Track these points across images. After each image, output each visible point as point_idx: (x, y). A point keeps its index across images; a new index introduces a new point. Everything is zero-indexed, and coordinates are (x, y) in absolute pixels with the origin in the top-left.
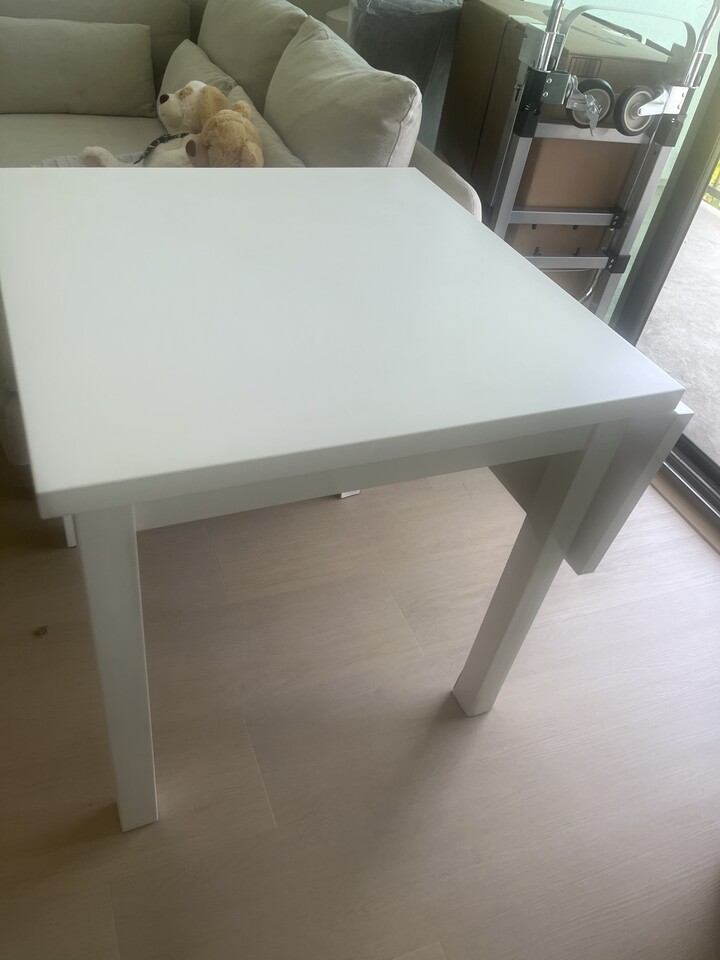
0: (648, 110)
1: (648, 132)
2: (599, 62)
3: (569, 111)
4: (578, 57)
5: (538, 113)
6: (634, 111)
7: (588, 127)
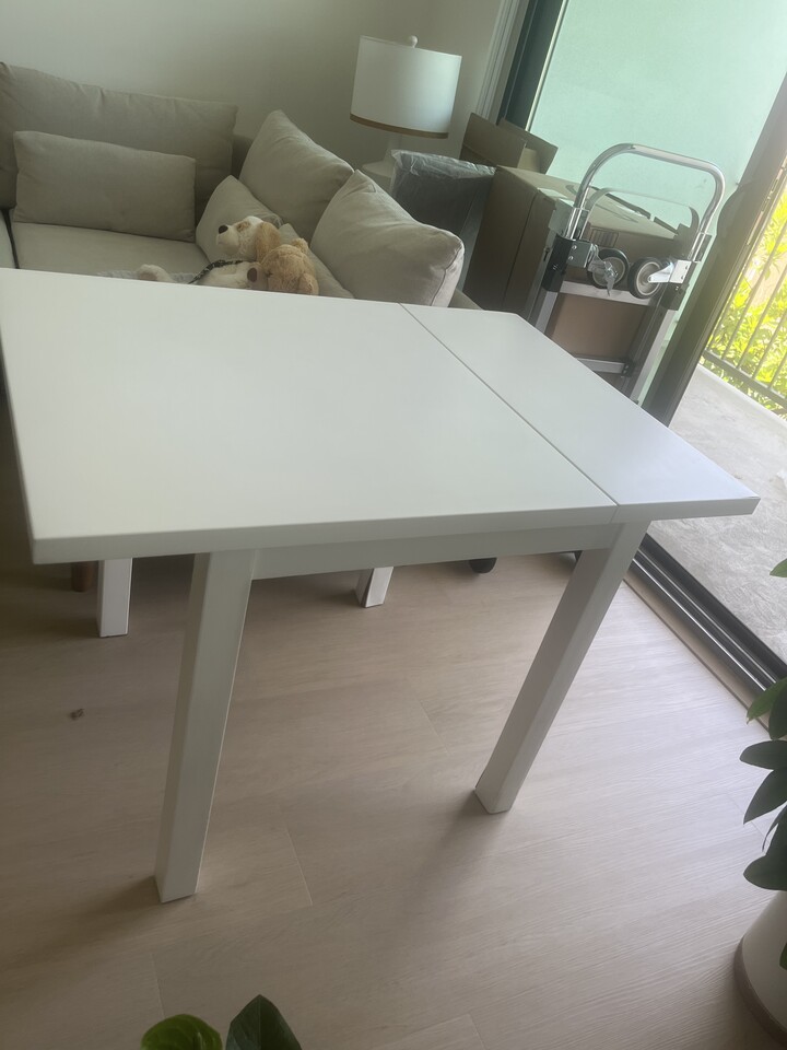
0: (656, 278)
1: (655, 297)
2: (615, 235)
3: (590, 274)
4: (598, 229)
5: (563, 273)
6: (645, 278)
7: (606, 288)
